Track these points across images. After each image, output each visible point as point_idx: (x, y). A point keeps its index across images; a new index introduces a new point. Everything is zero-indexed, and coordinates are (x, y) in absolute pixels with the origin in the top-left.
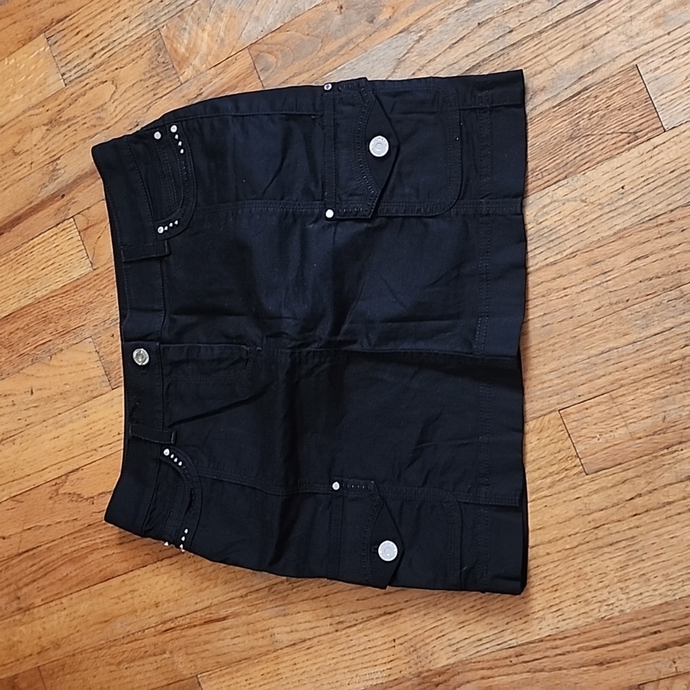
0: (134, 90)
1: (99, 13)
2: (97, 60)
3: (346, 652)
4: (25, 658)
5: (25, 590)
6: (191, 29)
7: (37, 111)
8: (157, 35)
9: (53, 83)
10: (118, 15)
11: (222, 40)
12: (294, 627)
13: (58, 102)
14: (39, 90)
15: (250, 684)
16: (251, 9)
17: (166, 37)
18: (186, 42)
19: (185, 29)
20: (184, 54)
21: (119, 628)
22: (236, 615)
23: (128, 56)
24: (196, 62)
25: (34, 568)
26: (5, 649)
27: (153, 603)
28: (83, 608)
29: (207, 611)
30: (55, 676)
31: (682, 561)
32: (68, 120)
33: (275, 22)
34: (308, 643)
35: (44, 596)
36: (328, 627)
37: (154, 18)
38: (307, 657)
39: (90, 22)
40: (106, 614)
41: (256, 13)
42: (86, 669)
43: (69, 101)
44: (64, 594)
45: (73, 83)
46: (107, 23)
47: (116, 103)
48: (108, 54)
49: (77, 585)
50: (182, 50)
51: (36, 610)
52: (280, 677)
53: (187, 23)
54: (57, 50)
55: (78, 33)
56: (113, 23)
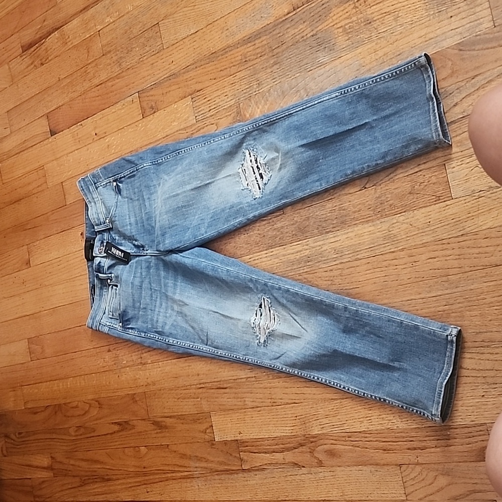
1: (216, 91)
2: (211, 113)
4: (140, 386)
5: (145, 355)
6: (253, 106)
7: (183, 132)
8: (238, 107)
9: (191, 120)
10: (223, 93)
13: (192, 129)
14: (185, 122)
15: (232, 422)
16: (280, 102)
17: (242, 108)
18: (250, 112)
19: (250, 106)
21: (180, 383)
22: (231, 388)
23: (224, 114)
27: (197, 373)
28: (168, 369)
29: (219, 383)
30: (151, 398)
34: (259, 409)
35: (152, 360)
37: (238, 98)
39: (211, 94)
40: (176, 374)
42: (164, 398)
43: (196, 130)
44: (160, 360)
45: (200, 122)
46: (218, 96)
48: (216, 111)
49: (167, 357)
50: (248, 116)
51: (148, 365)
53: (252, 103)
54: (196, 104)
55: (205, 98)
56: (220, 97)
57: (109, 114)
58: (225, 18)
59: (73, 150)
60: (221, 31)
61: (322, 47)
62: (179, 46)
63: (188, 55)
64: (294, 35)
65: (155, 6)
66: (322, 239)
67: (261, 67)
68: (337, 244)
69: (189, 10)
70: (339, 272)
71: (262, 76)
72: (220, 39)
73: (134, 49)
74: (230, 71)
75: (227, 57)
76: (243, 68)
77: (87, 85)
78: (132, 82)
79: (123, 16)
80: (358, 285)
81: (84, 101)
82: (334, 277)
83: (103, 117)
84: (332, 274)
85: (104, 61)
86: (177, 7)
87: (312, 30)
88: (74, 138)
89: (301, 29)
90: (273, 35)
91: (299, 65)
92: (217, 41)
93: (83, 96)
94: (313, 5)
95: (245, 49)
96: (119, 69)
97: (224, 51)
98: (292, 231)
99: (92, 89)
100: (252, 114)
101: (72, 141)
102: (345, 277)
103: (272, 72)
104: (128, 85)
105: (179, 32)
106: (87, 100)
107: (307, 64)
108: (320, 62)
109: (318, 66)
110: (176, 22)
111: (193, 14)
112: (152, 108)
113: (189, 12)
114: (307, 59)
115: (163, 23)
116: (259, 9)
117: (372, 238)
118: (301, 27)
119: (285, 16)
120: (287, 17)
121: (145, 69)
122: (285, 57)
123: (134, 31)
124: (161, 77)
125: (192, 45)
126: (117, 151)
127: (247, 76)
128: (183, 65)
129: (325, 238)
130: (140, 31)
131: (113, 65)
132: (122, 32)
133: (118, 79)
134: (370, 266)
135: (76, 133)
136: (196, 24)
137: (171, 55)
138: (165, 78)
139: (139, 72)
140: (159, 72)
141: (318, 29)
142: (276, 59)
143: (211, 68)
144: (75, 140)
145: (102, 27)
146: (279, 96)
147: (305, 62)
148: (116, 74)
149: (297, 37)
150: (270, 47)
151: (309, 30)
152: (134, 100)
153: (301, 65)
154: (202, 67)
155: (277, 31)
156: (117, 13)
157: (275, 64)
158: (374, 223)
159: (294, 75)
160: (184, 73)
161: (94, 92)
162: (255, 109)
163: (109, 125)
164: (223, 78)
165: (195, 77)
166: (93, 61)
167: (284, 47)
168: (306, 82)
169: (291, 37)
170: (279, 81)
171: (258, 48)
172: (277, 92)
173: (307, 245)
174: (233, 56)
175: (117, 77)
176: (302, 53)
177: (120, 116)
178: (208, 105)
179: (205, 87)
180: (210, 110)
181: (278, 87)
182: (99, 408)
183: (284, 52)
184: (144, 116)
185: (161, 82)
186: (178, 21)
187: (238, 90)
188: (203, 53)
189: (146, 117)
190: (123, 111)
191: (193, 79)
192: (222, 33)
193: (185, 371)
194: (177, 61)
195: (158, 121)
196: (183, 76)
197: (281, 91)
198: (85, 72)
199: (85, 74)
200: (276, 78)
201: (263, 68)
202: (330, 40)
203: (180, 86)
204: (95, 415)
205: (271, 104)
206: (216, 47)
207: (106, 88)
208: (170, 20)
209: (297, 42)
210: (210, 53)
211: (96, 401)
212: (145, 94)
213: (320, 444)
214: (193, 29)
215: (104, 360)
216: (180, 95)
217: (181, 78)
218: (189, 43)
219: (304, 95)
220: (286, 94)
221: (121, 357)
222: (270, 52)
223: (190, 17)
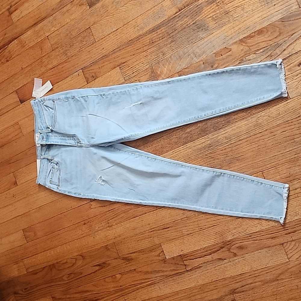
2: (134, 74)
3: (203, 236)
4: (110, 240)
5: (110, 221)
8: (152, 69)
9: (121, 80)
10: (140, 62)
11: (170, 70)
12: (188, 230)
14: (117, 82)
15: (176, 245)
16: (179, 62)
17: (154, 69)
18: (160, 70)
19: (160, 67)
20: (159, 74)
21: (138, 231)
22: (172, 227)
23: (143, 74)
24: (163, 76)
25: (113, 215)
26: (104, 238)
27: (148, 223)
28: (128, 225)
29: (164, 226)
30: (119, 245)
31: (294, 211)
33: (185, 66)
34: (192, 234)
35: (116, 222)
36: (198, 230)
37: (151, 64)
38: (192, 238)
39: (133, 64)
41: (180, 64)
42: (128, 243)
44: (122, 222)
45: (127, 81)
46: (137, 64)
48: (138, 73)
49: (126, 219)
51: (113, 226)
52: (184, 243)
53: (160, 65)
54: (123, 71)
55: (129, 67)
56: (139, 65)
57: (62, 85)
58: (135, 19)
60: (134, 27)
61: (201, 29)
62: (106, 39)
63: (114, 43)
64: (182, 25)
65: (86, 18)
66: (217, 133)
67: (163, 44)
68: (227, 135)
69: (110, 18)
70: (230, 149)
71: (165, 49)
72: (133, 32)
73: (75, 44)
74: (143, 49)
75: (140, 42)
76: (151, 47)
77: (43, 70)
78: (77, 63)
79: (64, 25)
80: (243, 154)
81: (43, 79)
82: (227, 152)
84: (226, 151)
85: (54, 54)
86: (102, 17)
87: (193, 21)
89: (186, 21)
90: (169, 26)
91: (188, 40)
92: (132, 33)
94: (191, 7)
95: (151, 35)
96: (66, 57)
97: (137, 38)
98: (198, 132)
99: (48, 71)
100: (161, 72)
102: (234, 151)
103: (171, 46)
104: (74, 66)
105: (105, 31)
106: (45, 79)
107: (192, 39)
108: (201, 37)
109: (199, 39)
110: (102, 26)
111: (113, 19)
112: (93, 77)
113: (110, 19)
114: (192, 37)
115: (94, 27)
116: (157, 13)
117: (247, 127)
118: (186, 19)
119: (174, 15)
120: (175, 15)
121: (84, 55)
122: (178, 37)
123: (73, 34)
124: (97, 58)
125: (115, 37)
127: (155, 51)
128: (110, 50)
129: (219, 132)
130: (77, 33)
131: (61, 55)
132: (65, 35)
133: (66, 63)
134: (248, 143)
136: (116, 26)
137: (102, 45)
138: (99, 59)
139: (80, 57)
140: (94, 55)
141: (196, 20)
142: (172, 39)
143: (130, 49)
145: (49, 34)
146: (178, 59)
147: (191, 38)
148: (64, 60)
149: (184, 25)
150: (168, 33)
151: (191, 20)
152: (80, 74)
153: (189, 40)
154: (124, 49)
155: (171, 23)
156: (59, 24)
157: (172, 42)
158: (247, 119)
159: (185, 46)
160: (112, 54)
161: (50, 73)
162: (163, 68)
164: (139, 54)
165: (120, 56)
166: (46, 55)
167: (176, 32)
168: (193, 49)
169: (180, 26)
170: (176, 51)
171: (159, 34)
172: (176, 57)
173: (208, 138)
174: (144, 41)
175: (65, 62)
176: (188, 34)
177: (70, 85)
178: (131, 70)
179: (127, 60)
180: (133, 73)
181: (176, 54)
182: (83, 259)
183: (177, 35)
184: (88, 82)
185: (97, 61)
186: (104, 25)
187: (150, 59)
188: (123, 41)
189: (89, 83)
190: (72, 81)
191: (119, 57)
192: (134, 29)
193: (140, 224)
194: (106, 48)
195: (99, 84)
196: (112, 56)
197: (178, 56)
198: (41, 62)
199: (41, 63)
200: (174, 49)
201: (165, 45)
202: (205, 25)
203: (110, 62)
204: (81, 264)
205: (173, 64)
206: (132, 37)
207: (58, 69)
208: (97, 25)
209: (184, 28)
210: (128, 41)
211: (80, 256)
212: (87, 70)
213: (233, 244)
214: (114, 28)
215: (82, 230)
216: (112, 67)
217: (111, 57)
218: (113, 36)
219: (193, 57)
220: (182, 57)
221: (94, 226)
222: (168, 35)
223: (112, 22)
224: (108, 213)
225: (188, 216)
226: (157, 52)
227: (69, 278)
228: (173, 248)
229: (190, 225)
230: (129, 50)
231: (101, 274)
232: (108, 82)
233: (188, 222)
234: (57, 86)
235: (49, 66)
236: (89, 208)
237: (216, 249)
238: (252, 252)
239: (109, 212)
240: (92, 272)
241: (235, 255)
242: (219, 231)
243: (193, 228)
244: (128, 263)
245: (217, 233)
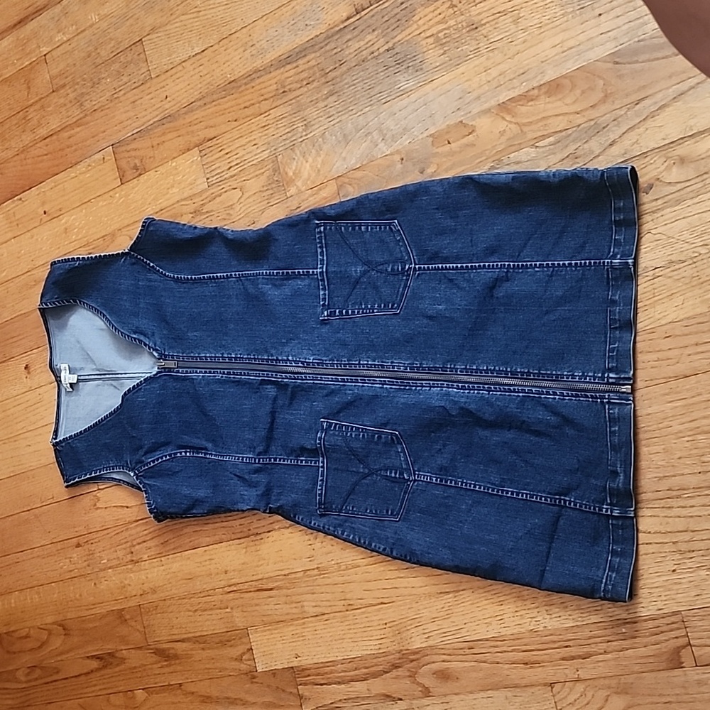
0: (254, 198)
1: (238, 138)
2: (232, 172)
3: (352, 627)
4: (131, 597)
5: (137, 547)
6: (299, 159)
7: (187, 203)
8: (275, 160)
9: (200, 184)
10: (250, 142)
11: (319, 171)
12: (319, 603)
13: (202, 198)
14: (191, 187)
15: (283, 640)
16: (341, 151)
17: (281, 163)
18: (294, 168)
19: (294, 159)
20: (291, 177)
22: (279, 588)
23: (253, 172)
24: (299, 184)
25: (145, 532)
26: (118, 589)
27: (224, 570)
28: (175, 567)
29: (260, 582)
30: (150, 614)
32: (207, 212)
33: (356, 163)
34: (326, 617)
35: (149, 554)
36: (342, 607)
37: (274, 148)
38: (325, 626)
39: (230, 144)
40: (190, 574)
41: (344, 155)
42: (172, 612)
43: (209, 199)
44: (164, 555)
45: (214, 186)
46: (242, 146)
47: (241, 205)
48: (240, 169)
50: (291, 174)
51: (143, 563)
52: (304, 638)
53: (296, 154)
54: (206, 160)
55: (220, 151)
56: (245, 147)
57: (66, 181)
58: (248, 28)
59: (8, 238)
60: (243, 49)
61: (403, 67)
62: (176, 73)
63: (191, 86)
64: (359, 50)
65: (135, 14)
67: (309, 100)
69: (190, 19)
71: (311, 113)
72: (241, 61)
73: (104, 81)
74: (259, 107)
75: (253, 87)
76: (279, 102)
77: (27, 138)
78: (102, 129)
79: (84, 30)
81: (24, 162)
83: (55, 186)
85: (55, 101)
86: (172, 14)
87: (387, 42)
88: (9, 221)
89: (370, 41)
90: (326, 52)
91: (368, 94)
92: (236, 63)
93: (23, 156)
94: (386, 5)
95: (282, 73)
96: (79, 111)
97: (249, 78)
99: (37, 143)
100: (297, 171)
101: (6, 224)
103: (326, 106)
104: (96, 135)
105: (175, 52)
106: (29, 161)
107: (380, 93)
108: (401, 88)
109: (399, 94)
110: (169, 37)
111: (199, 23)
112: (136, 168)
113: (190, 21)
114: (381, 85)
115: (150, 40)
116: (302, 14)
118: (369, 37)
119: (343, 22)
120: (346, 24)
121: (122, 110)
122: (346, 84)
123: (103, 53)
124: (149, 121)
125: (197, 70)
126: (80, 236)
127: (286, 114)
128: (183, 101)
130: (112, 52)
131: (69, 105)
132: (83, 55)
133: (78, 127)
135: (12, 211)
136: (202, 39)
137: (164, 87)
138: (154, 123)
139: (112, 115)
140: (144, 113)
141: (396, 40)
142: (332, 87)
143: (229, 104)
144: (11, 223)
145: (50, 49)
146: (340, 142)
147: (378, 89)
148: (74, 120)
149: (364, 53)
150: (323, 70)
151: (382, 41)
152: (106, 158)
153: (372, 94)
154: (214, 103)
155: (332, 45)
156: (74, 27)
157: (331, 94)
159: (362, 110)
160: (185, 113)
161: (40, 148)
162: (302, 164)
163: (66, 198)
164: (249, 119)
165: (202, 119)
166: (36, 102)
167: (344, 68)
168: (381, 120)
169: (355, 54)
170: (338, 120)
171: (302, 71)
172: (336, 136)
174: (262, 86)
175: (77, 124)
176: (372, 76)
177: (83, 183)
178: (226, 160)
179: (220, 133)
180: (231, 167)
181: (336, 128)
182: (65, 635)
183: (344, 76)
184: (123, 181)
185: (149, 128)
186: (174, 36)
187: (273, 135)
188: (214, 82)
189: (127, 182)
190: (88, 175)
191: (201, 122)
192: (244, 51)
193: (204, 568)
194: (173, 97)
195: (147, 188)
196: (185, 118)
197: (342, 134)
198: (24, 119)
199: (24, 121)
200: (333, 114)
201: (312, 101)
202: (415, 56)
203: (179, 133)
204: (59, 647)
205: (327, 154)
206: (236, 73)
207: (59, 141)
208: (159, 35)
209: (363, 61)
210: (226, 83)
211: (60, 626)
212: (124, 149)
213: (425, 663)
214: (197, 47)
215: (70, 561)
216: (181, 146)
217: (181, 122)
218: (192, 68)
219: (378, 139)
220: (350, 138)
221: (99, 554)
222: (322, 76)
223: (193, 29)
224: (133, 525)
225: (323, 565)
226: (291, 119)
227: (29, 678)
228: (276, 647)
229: (323, 590)
230: (226, 106)
231: (101, 682)
232: (169, 186)
233: (320, 581)
234: (53, 184)
235: (41, 130)
236: (92, 507)
237: (381, 668)
238: (471, 693)
239: (138, 523)
240: (82, 672)
241: (427, 693)
242: (394, 621)
243: (329, 601)
244: (167, 666)
245: (388, 625)
